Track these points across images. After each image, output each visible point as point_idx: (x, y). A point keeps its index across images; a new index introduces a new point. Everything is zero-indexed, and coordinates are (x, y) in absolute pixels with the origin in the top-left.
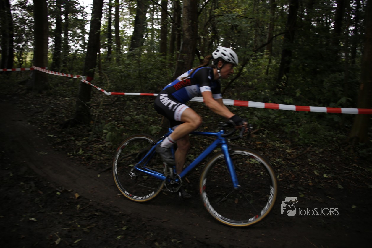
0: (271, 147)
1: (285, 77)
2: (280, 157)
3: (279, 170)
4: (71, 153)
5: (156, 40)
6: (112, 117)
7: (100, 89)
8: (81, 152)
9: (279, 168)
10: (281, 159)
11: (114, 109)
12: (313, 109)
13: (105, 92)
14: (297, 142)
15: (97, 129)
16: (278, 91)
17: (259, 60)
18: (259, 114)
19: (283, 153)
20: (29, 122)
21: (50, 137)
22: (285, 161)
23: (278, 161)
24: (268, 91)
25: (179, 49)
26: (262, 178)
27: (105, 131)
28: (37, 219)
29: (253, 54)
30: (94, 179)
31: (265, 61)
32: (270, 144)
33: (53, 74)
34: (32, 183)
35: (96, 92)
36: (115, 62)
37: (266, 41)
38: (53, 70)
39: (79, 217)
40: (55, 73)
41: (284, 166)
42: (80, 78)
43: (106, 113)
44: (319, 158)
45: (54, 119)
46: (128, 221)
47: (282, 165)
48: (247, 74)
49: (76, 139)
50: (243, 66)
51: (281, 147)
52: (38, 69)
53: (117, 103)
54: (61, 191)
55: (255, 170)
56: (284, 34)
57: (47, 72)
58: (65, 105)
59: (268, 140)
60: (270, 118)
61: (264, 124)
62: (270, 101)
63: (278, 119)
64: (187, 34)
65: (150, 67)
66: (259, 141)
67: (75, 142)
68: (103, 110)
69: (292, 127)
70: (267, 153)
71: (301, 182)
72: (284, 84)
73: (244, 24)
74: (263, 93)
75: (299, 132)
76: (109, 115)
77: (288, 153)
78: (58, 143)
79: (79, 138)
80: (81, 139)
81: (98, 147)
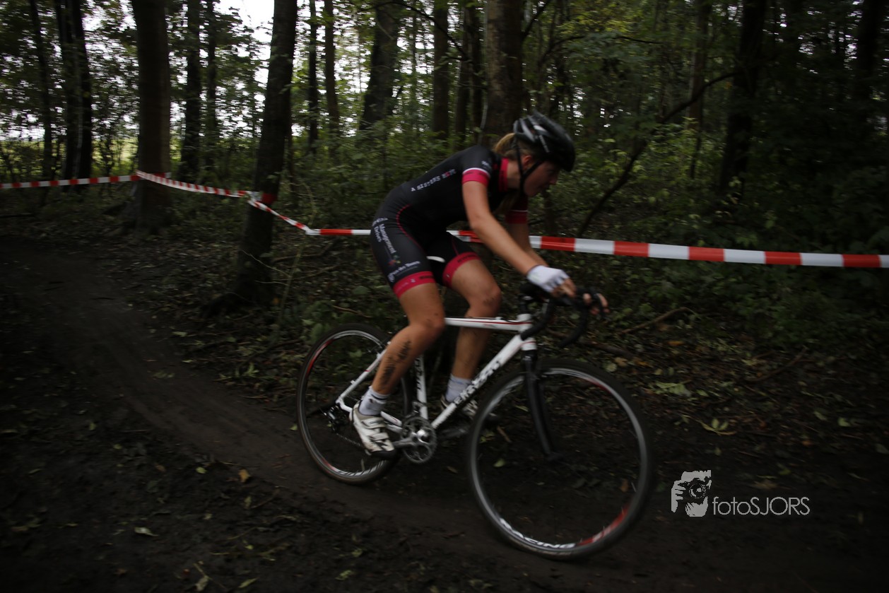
0: (706, 353)
1: (738, 182)
2: (728, 378)
3: (727, 409)
4: (229, 373)
5: (422, 101)
6: (322, 288)
7: (293, 222)
8: (251, 371)
9: (727, 404)
10: (730, 383)
11: (328, 268)
12: (808, 259)
13: (305, 228)
14: (769, 340)
15: (288, 317)
16: (720, 216)
17: (672, 141)
18: (676, 274)
19: (737, 367)
20: (130, 302)
21: (179, 336)
22: (741, 388)
23: (724, 388)
24: (696, 218)
25: (478, 122)
26: (686, 430)
27: (307, 322)
28: (153, 531)
29: (658, 127)
30: (285, 436)
31: (687, 145)
32: (704, 345)
33: (184, 188)
34: (140, 447)
35: (284, 228)
36: (327, 158)
37: (688, 94)
38: (182, 179)
39: (251, 525)
40: (189, 186)
41: (739, 399)
42: (246, 196)
43: (309, 279)
44: (826, 378)
45: (187, 295)
46: (366, 535)
47: (735, 397)
48: (644, 176)
49: (239, 341)
50: (634, 158)
51: (733, 353)
52: (148, 179)
53: (335, 253)
54: (207, 464)
55: (667, 411)
56: (732, 78)
57: (170, 185)
58: (213, 260)
59: (698, 336)
60: (702, 282)
61: (688, 297)
62: (701, 242)
63: (722, 284)
64: (497, 87)
65: (409, 166)
66: (678, 340)
67: (237, 349)
68: (302, 270)
69: (756, 304)
70: (697, 368)
71: (782, 437)
72: (734, 200)
73: (634, 56)
74: (684, 222)
75: (775, 315)
76: (315, 282)
77: (749, 368)
78: (199, 352)
79: (248, 338)
80: (250, 340)
81: (292, 359)
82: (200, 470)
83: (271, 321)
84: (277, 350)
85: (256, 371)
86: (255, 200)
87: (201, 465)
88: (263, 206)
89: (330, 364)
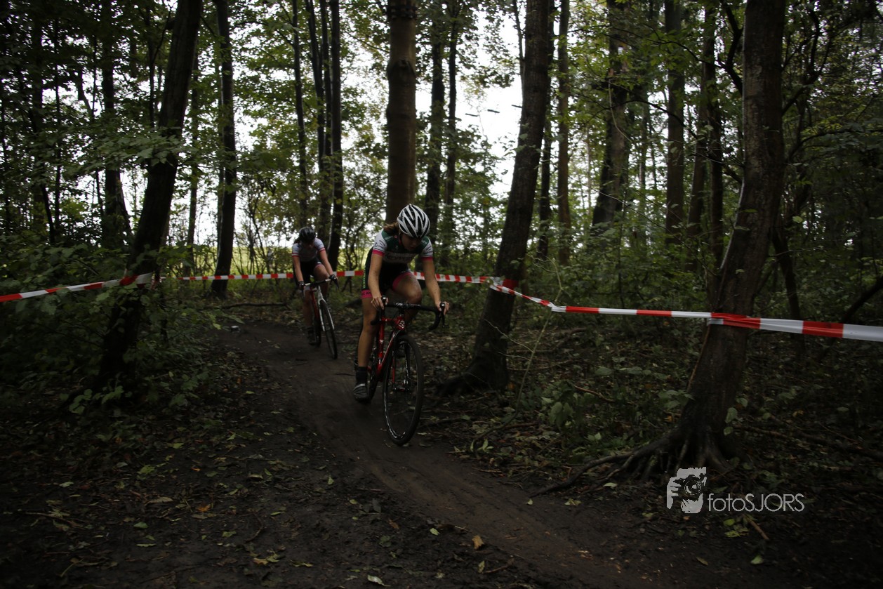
4: (464, 447)
7: (537, 300)
8: (486, 447)
11: (560, 363)
13: (551, 305)
15: (523, 401)
27: (548, 400)
28: (385, 581)
30: (520, 509)
34: (375, 504)
42: (487, 282)
49: (473, 420)
54: (438, 526)
58: (446, 350)
64: (755, 164)
65: (644, 268)
67: (471, 427)
78: (433, 426)
79: (481, 418)
80: (485, 420)
81: (526, 439)
82: (434, 531)
83: (506, 404)
84: (512, 430)
85: (491, 447)
86: (497, 284)
87: (435, 528)
88: (506, 289)
89: (566, 446)
